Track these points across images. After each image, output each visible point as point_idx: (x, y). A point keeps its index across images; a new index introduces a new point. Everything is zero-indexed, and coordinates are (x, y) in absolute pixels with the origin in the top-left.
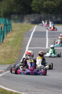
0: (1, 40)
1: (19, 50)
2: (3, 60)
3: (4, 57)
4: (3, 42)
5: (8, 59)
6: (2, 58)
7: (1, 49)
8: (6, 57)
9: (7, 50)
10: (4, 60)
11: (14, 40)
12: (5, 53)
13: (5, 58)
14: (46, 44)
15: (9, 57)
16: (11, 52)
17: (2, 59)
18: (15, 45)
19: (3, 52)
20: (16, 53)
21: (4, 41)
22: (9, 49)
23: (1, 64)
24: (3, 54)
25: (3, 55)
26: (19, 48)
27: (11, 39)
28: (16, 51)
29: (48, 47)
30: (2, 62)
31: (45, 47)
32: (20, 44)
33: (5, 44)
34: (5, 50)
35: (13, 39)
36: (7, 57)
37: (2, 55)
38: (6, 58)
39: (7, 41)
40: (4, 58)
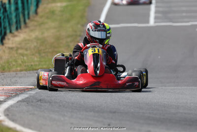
0: (33, 8)
1: (79, 33)
2: (36, 59)
3: (39, 52)
4: (36, 12)
5: (47, 56)
6: (33, 55)
7: (32, 31)
8: (44, 53)
9: (46, 34)
10: (38, 59)
11: (66, 7)
12: (43, 41)
13: (40, 54)
14: (148, 15)
15: (50, 50)
16: (58, 39)
17: (33, 57)
18: (68, 21)
19: (37, 39)
20: (69, 40)
21: (39, 10)
22: (53, 31)
23: (30, 70)
24: (37, 43)
25: (35, 47)
26: (79, 26)
27: (59, 4)
28: (69, 36)
29: (155, 22)
30: (32, 65)
31: (148, 22)
32: (82, 17)
33: (41, 17)
34: (43, 33)
35: (64, 4)
36: (47, 50)
37: (33, 46)
38: (43, 55)
39: (48, 10)
40: (37, 55)
